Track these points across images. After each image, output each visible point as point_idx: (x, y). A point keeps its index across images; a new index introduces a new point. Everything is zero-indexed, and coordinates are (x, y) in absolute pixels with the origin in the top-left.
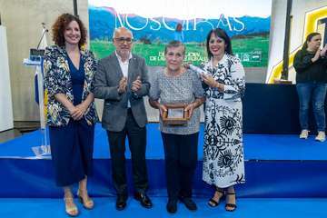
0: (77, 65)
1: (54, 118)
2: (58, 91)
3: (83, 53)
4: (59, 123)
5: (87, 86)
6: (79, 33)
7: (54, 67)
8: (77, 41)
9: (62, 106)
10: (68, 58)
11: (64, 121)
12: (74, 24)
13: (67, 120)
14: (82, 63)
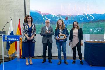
0: (30, 27)
1: (24, 40)
2: (25, 33)
3: (32, 24)
4: (25, 41)
5: (32, 32)
6: (31, 19)
7: (25, 28)
8: (30, 21)
9: (26, 37)
10: (28, 26)
11: (26, 41)
12: (29, 17)
13: (27, 40)
14: (31, 27)
